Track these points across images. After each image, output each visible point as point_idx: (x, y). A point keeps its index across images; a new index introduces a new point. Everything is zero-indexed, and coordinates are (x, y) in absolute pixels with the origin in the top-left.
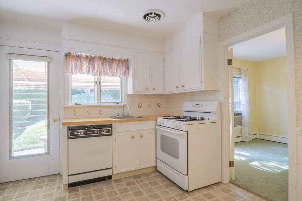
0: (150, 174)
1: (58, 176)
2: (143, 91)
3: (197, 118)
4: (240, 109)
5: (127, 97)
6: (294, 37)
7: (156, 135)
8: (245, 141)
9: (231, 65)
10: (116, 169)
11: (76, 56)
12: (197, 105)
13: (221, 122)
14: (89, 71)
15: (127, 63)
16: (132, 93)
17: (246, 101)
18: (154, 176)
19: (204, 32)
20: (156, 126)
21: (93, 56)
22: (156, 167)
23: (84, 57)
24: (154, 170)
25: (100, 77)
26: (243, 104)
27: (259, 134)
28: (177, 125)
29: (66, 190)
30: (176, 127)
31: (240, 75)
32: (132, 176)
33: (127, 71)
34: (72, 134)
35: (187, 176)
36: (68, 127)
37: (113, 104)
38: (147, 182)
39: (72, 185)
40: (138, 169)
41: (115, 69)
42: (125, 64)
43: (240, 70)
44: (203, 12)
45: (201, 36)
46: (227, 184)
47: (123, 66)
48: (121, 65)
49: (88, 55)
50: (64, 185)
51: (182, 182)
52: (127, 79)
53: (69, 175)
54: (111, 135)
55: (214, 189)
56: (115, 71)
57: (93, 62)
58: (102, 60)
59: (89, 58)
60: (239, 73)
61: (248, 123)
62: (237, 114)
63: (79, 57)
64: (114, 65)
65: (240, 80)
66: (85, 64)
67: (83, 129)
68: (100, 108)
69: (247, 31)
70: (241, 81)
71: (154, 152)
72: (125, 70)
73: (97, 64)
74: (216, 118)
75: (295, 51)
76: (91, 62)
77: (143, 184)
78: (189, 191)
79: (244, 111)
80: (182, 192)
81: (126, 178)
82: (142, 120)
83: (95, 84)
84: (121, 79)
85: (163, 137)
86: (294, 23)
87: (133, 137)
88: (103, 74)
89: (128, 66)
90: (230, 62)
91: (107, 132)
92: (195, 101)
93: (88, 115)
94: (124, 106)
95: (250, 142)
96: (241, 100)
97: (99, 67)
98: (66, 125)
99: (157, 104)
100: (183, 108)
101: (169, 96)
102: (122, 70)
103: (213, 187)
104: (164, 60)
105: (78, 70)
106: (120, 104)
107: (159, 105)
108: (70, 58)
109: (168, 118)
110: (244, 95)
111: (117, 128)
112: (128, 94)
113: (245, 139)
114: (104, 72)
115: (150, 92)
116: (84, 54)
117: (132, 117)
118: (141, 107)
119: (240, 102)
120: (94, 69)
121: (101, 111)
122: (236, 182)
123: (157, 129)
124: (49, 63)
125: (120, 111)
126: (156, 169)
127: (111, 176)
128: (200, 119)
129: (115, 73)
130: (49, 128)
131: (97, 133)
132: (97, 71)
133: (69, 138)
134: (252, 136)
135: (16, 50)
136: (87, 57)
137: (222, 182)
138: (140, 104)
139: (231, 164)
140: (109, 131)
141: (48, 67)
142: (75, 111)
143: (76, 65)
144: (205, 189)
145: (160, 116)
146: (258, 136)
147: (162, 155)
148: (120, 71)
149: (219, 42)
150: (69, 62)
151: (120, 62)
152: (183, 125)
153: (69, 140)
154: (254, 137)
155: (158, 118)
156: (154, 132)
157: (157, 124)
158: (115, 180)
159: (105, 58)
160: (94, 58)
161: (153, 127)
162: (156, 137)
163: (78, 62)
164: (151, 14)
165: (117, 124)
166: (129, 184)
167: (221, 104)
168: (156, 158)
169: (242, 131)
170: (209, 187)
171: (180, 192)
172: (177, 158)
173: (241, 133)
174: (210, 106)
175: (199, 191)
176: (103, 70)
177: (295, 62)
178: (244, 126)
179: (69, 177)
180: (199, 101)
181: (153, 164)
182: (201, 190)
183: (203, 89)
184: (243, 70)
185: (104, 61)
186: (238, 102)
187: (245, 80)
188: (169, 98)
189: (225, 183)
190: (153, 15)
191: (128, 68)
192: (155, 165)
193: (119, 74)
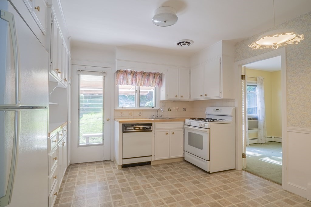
0: (179, 163)
1: (110, 161)
2: (173, 98)
3: (217, 120)
4: (256, 114)
5: (160, 103)
6: (286, 64)
7: (184, 132)
8: (260, 143)
9: (244, 79)
10: (154, 157)
11: (124, 71)
12: (217, 109)
13: (236, 123)
14: (133, 82)
15: (160, 76)
16: (165, 100)
17: (262, 107)
18: (183, 164)
19: (223, 55)
20: (184, 126)
21: (136, 71)
22: (184, 158)
23: (129, 72)
24: (182, 160)
25: (140, 87)
26: (259, 110)
27: (275, 137)
28: (202, 125)
29: (120, 169)
30: (201, 126)
31: (257, 83)
32: (166, 164)
33: (161, 82)
34: (126, 129)
35: (209, 161)
36: (123, 124)
37: (149, 108)
38: (178, 167)
39: (124, 166)
40: (170, 158)
41: (152, 80)
42: (159, 77)
43: (256, 79)
44: (222, 40)
45: (220, 58)
46: (240, 170)
47: (158, 78)
48: (156, 77)
49: (132, 70)
50: (119, 166)
51: (205, 166)
52: (160, 88)
53: (123, 159)
54: (151, 131)
55: (230, 173)
56: (152, 82)
57: (136, 75)
58: (142, 74)
59: (133, 73)
60: (255, 82)
61: (263, 127)
62: (253, 118)
63: (126, 72)
64: (151, 78)
65: (257, 87)
66: (130, 77)
67: (132, 126)
68: (140, 111)
69: (255, 56)
70: (257, 89)
71: (182, 146)
72: (159, 81)
73: (139, 77)
74: (232, 120)
75: (287, 73)
76: (135, 75)
77: (175, 168)
78: (210, 173)
79: (259, 116)
80: (205, 173)
81: (161, 164)
82: (174, 121)
83: (136, 93)
84: (156, 88)
85: (190, 134)
86: (286, 54)
87: (167, 134)
88: (142, 84)
89: (161, 78)
90: (243, 77)
91: (149, 129)
92: (215, 107)
93: (131, 116)
94: (158, 110)
95: (265, 144)
96: (257, 106)
97: (140, 80)
98: (121, 123)
99: (184, 109)
100: (206, 112)
101: (193, 102)
102: (157, 82)
103: (229, 171)
104: (190, 73)
105: (125, 82)
106: (155, 108)
107: (185, 109)
108: (119, 73)
109: (194, 120)
110: (260, 101)
111: (156, 126)
112: (161, 100)
113: (261, 141)
114: (143, 83)
115: (179, 99)
116: (129, 70)
117: (164, 118)
118: (170, 111)
119: (256, 108)
120: (136, 81)
121: (140, 113)
122: (247, 169)
123: (185, 128)
124: (104, 77)
125: (154, 114)
126: (183, 159)
127: (151, 162)
128: (219, 120)
129: (152, 84)
130: (104, 126)
131: (142, 129)
132: (138, 82)
133: (123, 132)
134: (267, 138)
135: (83, 68)
136: (132, 72)
137: (236, 169)
138: (170, 108)
139: (244, 156)
140: (150, 128)
141: (104, 80)
142: (121, 113)
143: (124, 78)
144: (222, 173)
145: (187, 118)
146: (273, 139)
147: (189, 148)
148: (155, 82)
149: (235, 62)
150: (118, 76)
151: (156, 75)
152: (207, 124)
153: (123, 133)
154: (270, 140)
155: (186, 120)
156: (182, 130)
157: (185, 124)
158: (153, 165)
159: (144, 72)
160: (136, 73)
161: (182, 127)
162: (184, 135)
163: (125, 76)
164: (183, 42)
165: (155, 123)
166: (165, 168)
167: (236, 109)
168: (184, 151)
169: (258, 134)
170: (225, 172)
171: (204, 173)
172: (201, 148)
173: (257, 135)
174: (227, 111)
175: (218, 173)
176: (142, 82)
177: (287, 81)
178: (260, 129)
179: (123, 160)
180: (219, 107)
181: (182, 155)
182: (220, 173)
183: (222, 98)
184: (259, 79)
185: (144, 74)
186: (254, 108)
187: (261, 88)
188: (193, 104)
189: (238, 170)
190: (185, 43)
191: (161, 80)
192: (183, 156)
193: (154, 85)
